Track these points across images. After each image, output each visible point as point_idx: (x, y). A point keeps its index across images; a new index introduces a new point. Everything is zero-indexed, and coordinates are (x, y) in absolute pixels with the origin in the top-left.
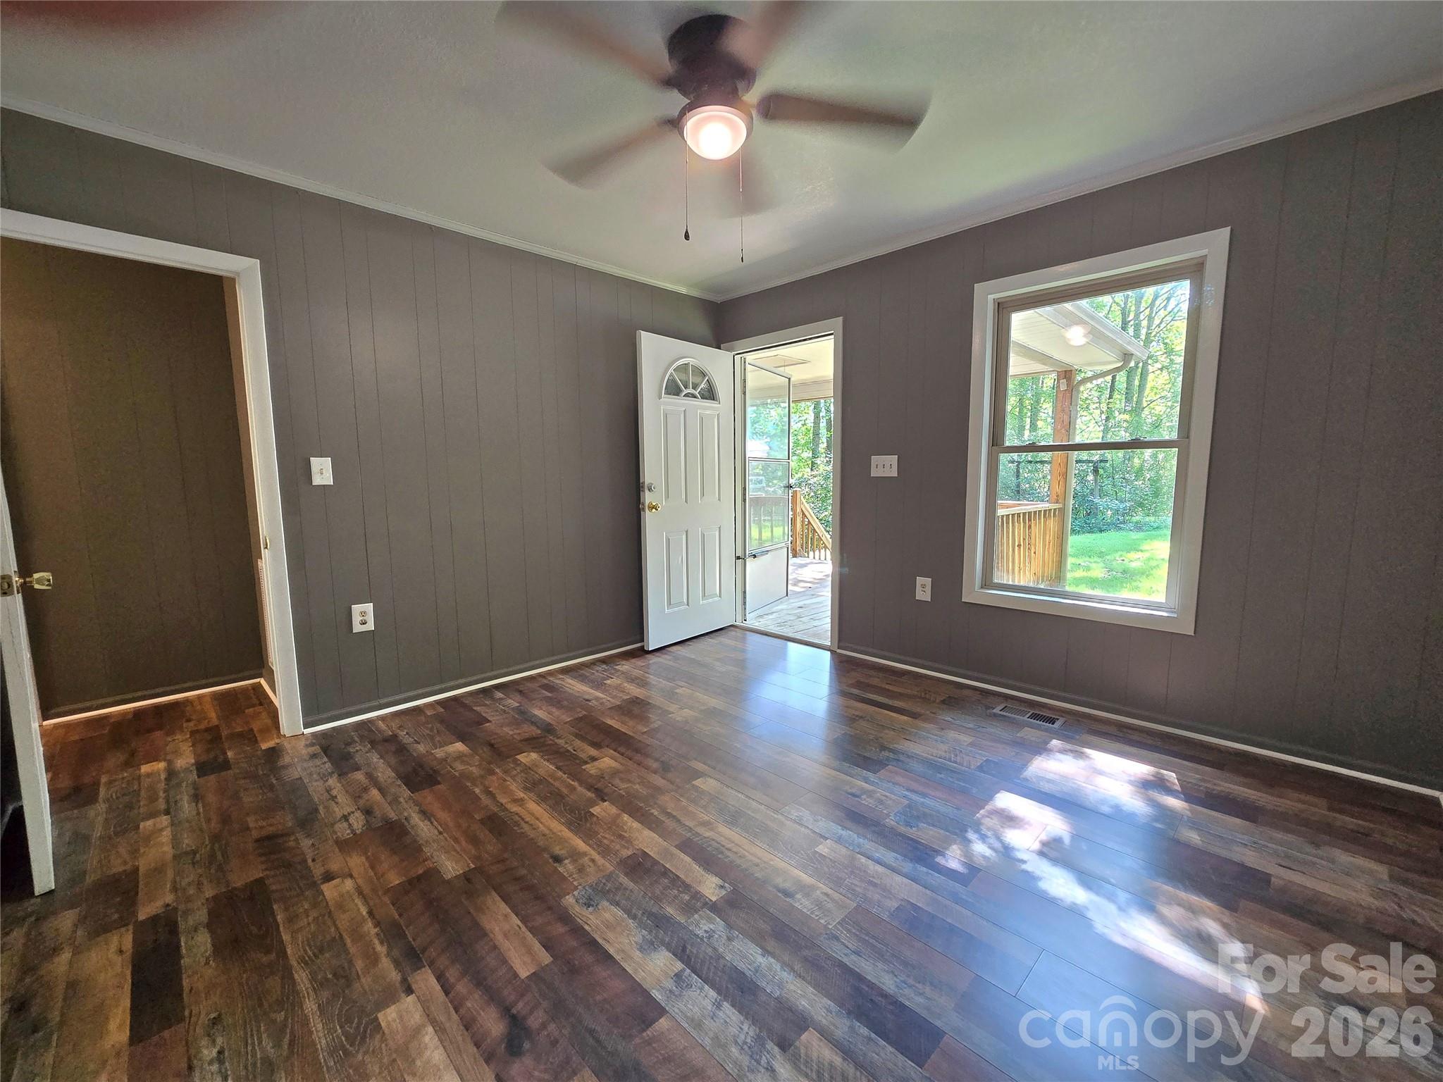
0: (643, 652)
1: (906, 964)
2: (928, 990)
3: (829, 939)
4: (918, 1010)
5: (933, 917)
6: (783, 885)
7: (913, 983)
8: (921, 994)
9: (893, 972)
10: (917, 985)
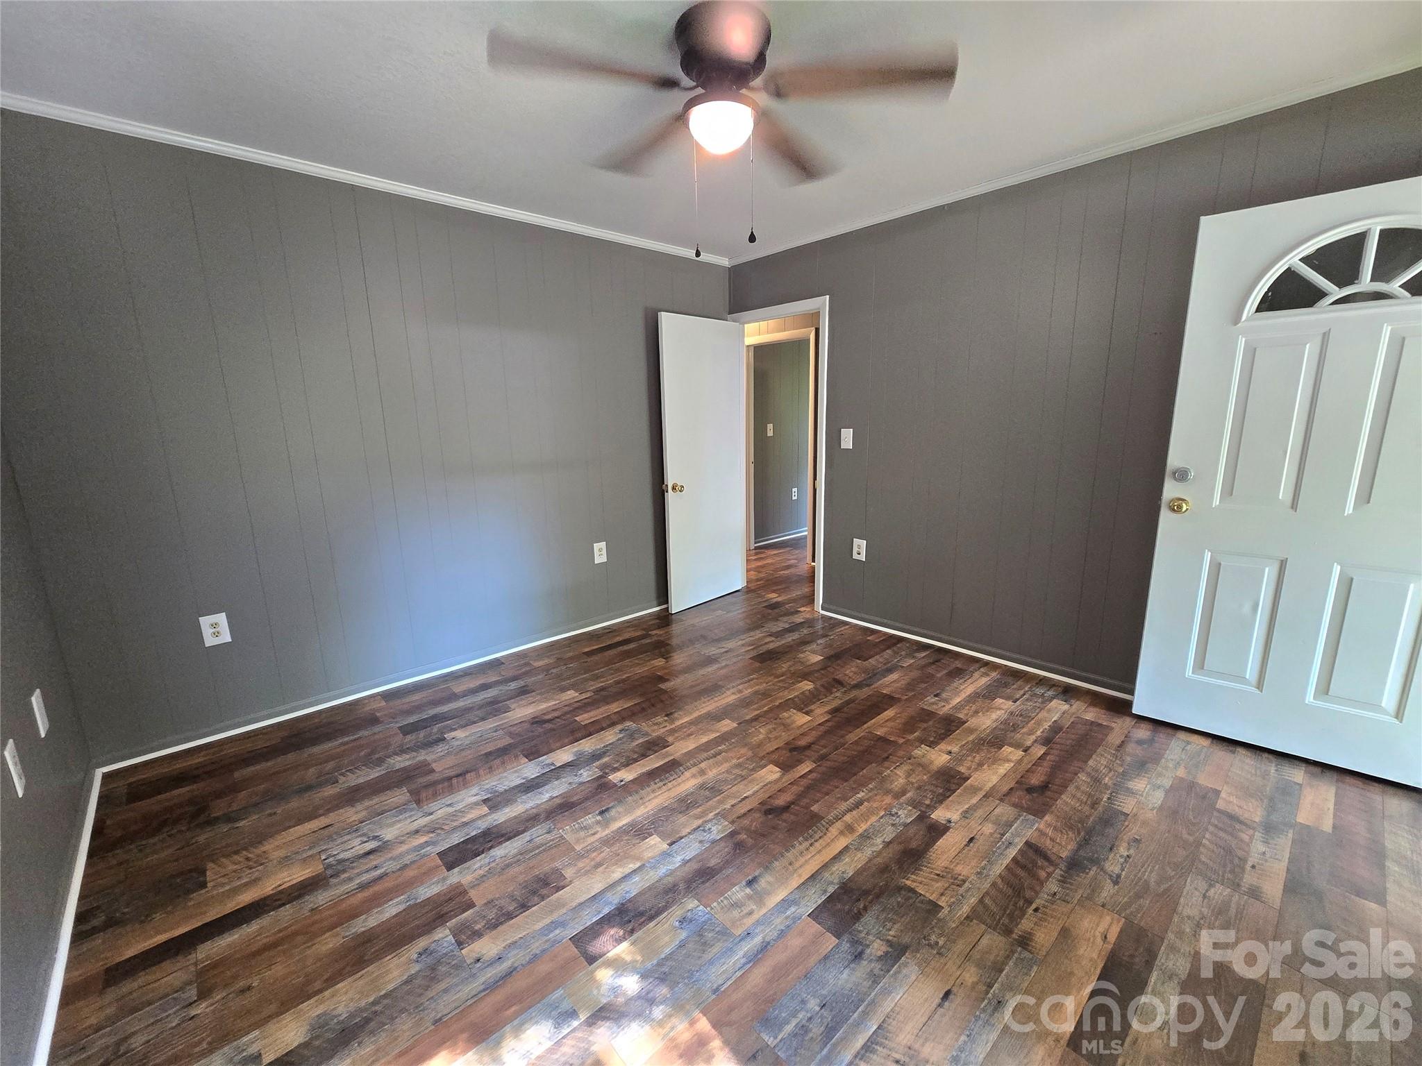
0: (1122, 708)
1: (508, 866)
2: (481, 872)
3: (550, 828)
4: (471, 862)
5: (543, 898)
6: (613, 813)
7: (491, 866)
8: (481, 867)
9: (505, 856)
10: (489, 867)
